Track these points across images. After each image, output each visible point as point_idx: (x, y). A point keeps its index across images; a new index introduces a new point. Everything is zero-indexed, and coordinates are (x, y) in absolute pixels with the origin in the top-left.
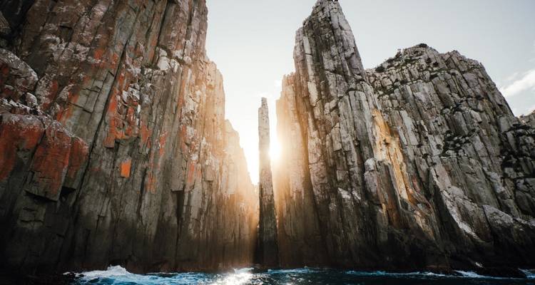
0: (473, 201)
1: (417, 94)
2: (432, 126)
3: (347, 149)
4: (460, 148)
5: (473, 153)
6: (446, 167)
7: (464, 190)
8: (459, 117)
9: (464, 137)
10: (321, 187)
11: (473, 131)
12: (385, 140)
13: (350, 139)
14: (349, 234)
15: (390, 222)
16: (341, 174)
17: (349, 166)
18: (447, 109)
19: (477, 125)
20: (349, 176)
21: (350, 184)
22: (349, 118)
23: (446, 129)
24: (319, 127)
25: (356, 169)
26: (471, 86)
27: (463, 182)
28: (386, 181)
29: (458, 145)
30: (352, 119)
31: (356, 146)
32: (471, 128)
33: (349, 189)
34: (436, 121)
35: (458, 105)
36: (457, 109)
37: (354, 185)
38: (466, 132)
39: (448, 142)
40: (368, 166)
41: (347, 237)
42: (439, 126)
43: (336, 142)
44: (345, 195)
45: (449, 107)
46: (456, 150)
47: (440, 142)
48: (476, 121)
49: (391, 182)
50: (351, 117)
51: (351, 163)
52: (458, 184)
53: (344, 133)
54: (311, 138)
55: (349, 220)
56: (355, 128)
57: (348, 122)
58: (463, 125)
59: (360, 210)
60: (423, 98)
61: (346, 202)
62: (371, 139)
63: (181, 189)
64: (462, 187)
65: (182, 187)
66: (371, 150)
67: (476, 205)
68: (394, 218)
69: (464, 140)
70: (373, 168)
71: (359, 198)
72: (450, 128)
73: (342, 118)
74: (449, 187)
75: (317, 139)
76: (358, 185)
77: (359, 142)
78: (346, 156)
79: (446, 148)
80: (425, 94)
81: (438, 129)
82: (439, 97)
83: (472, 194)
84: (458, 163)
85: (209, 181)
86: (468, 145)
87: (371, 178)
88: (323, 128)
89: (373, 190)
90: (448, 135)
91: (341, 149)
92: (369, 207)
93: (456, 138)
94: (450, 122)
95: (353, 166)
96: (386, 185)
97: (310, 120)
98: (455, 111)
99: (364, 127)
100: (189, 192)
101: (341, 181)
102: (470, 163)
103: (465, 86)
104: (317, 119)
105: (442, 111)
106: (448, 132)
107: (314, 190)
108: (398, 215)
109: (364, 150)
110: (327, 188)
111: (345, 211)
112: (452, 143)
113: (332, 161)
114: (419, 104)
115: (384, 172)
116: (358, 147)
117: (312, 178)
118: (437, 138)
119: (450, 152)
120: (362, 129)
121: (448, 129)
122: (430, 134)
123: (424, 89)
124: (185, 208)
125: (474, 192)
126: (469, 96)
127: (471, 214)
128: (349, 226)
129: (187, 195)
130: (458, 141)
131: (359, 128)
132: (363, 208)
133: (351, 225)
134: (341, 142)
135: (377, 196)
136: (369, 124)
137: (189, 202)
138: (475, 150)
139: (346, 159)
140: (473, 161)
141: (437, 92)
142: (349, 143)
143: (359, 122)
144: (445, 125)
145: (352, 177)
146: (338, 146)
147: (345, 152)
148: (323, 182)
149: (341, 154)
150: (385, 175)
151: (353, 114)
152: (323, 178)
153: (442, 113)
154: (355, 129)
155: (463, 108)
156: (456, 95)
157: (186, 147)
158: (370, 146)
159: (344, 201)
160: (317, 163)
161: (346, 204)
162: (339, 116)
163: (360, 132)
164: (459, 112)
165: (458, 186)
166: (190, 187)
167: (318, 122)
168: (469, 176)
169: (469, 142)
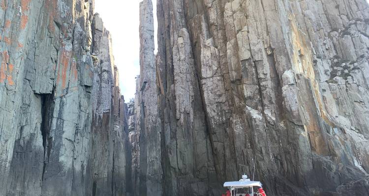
0: (360, 132)
1: (307, 12)
2: (320, 49)
3: (257, 58)
4: (348, 75)
5: (361, 80)
6: (334, 94)
7: (351, 120)
8: (347, 40)
9: (353, 63)
10: (217, 106)
11: (362, 56)
12: (300, 51)
13: (261, 46)
14: (261, 163)
15: (312, 148)
16: (249, 90)
17: (259, 79)
18: (336, 32)
19: (367, 50)
20: (260, 92)
21: (261, 101)
22: (261, 21)
23: (333, 54)
24: (215, 33)
25: (269, 84)
26: (360, 8)
27: (351, 112)
28: (307, 98)
29: (346, 71)
30: (264, 22)
31: (268, 56)
32: (360, 53)
33: (260, 108)
34: (325, 44)
35: (347, 28)
36: (346, 32)
37: (266, 102)
38: (355, 58)
39: (335, 68)
40: (287, 78)
41: (258, 167)
42: (327, 49)
43: (243, 49)
44: (255, 114)
45: (337, 31)
46: (345, 76)
47: (327, 67)
48: (365, 47)
49: (313, 99)
50: (263, 18)
51: (262, 76)
52: (345, 113)
53: (253, 38)
54: (205, 46)
55: (260, 145)
56: (268, 33)
57: (259, 26)
58: (352, 50)
59: (274, 132)
60: (313, 17)
61: (258, 123)
62: (288, 47)
63: (49, 91)
64: (349, 116)
65: (51, 88)
66: (289, 60)
67: (363, 136)
68: (317, 143)
69: (352, 67)
70: (292, 82)
71: (274, 119)
72: (337, 52)
73: (251, 20)
74: (336, 117)
75: (212, 48)
76: (271, 102)
77: (272, 50)
78: (255, 67)
79: (333, 75)
80: (315, 13)
81: (326, 53)
82: (328, 18)
83: (359, 124)
84: (347, 90)
85: (87, 87)
86: (356, 71)
87: (291, 94)
88: (220, 35)
89: (294, 109)
90: (336, 60)
91: (250, 59)
92: (287, 130)
93: (344, 64)
94: (338, 47)
95: (265, 80)
96: (306, 103)
97: (204, 25)
98: (344, 34)
99: (279, 32)
100: (61, 97)
101: (250, 98)
102: (359, 91)
103: (354, 7)
104: (213, 24)
105: (329, 33)
106: (336, 57)
107: (208, 110)
108: (322, 140)
109: (279, 59)
110: (225, 108)
111: (256, 134)
112: (340, 69)
113: (234, 74)
114: (309, 23)
115: (305, 88)
116: (271, 56)
117: (205, 95)
118: (325, 62)
119: (339, 78)
120: (277, 34)
121: (335, 54)
122: (319, 57)
123: (313, 8)
124: (54, 121)
125: (361, 122)
126: (358, 20)
127: (358, 146)
128: (261, 153)
129: (57, 102)
130: (346, 68)
131: (273, 33)
132: (278, 131)
133: (264, 152)
134: (250, 50)
135: (299, 115)
136: (286, 29)
137: (60, 113)
138: (364, 77)
139: (256, 71)
140: (361, 89)
141: (326, 13)
142: (260, 50)
143: (273, 26)
144: (333, 49)
145: (264, 92)
146: (246, 55)
147: (254, 62)
148: (220, 100)
149: (250, 65)
150: (305, 91)
151: (265, 16)
152: (220, 96)
153: (329, 36)
154: (268, 35)
155: (352, 32)
156: (344, 17)
157: (56, 28)
158: (287, 55)
159: (255, 122)
160: (212, 77)
161: (258, 126)
162: (247, 17)
163: (274, 37)
164: (349, 36)
165: (345, 116)
166: (63, 91)
167: (214, 27)
168: (357, 104)
169: (358, 69)
